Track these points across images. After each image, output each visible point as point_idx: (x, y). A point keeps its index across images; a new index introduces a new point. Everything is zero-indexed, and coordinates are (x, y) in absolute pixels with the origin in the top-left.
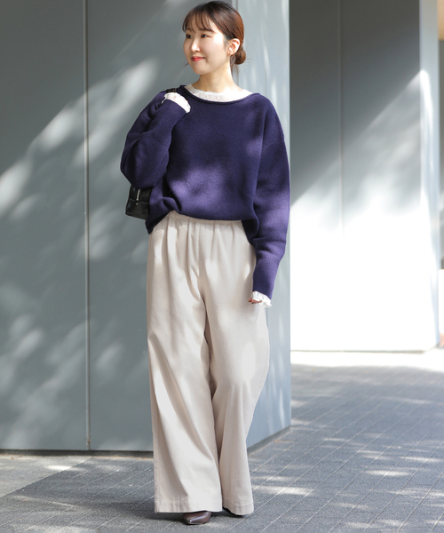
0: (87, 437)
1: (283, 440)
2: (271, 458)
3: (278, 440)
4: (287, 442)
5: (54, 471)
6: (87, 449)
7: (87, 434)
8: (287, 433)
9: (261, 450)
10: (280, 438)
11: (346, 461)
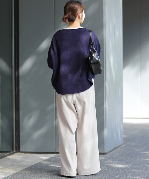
0: (55, 148)
1: (120, 148)
2: (117, 155)
3: (118, 149)
4: (122, 149)
5: (44, 159)
6: (55, 152)
7: (55, 147)
8: (122, 146)
9: (113, 152)
10: (119, 148)
11: (141, 156)
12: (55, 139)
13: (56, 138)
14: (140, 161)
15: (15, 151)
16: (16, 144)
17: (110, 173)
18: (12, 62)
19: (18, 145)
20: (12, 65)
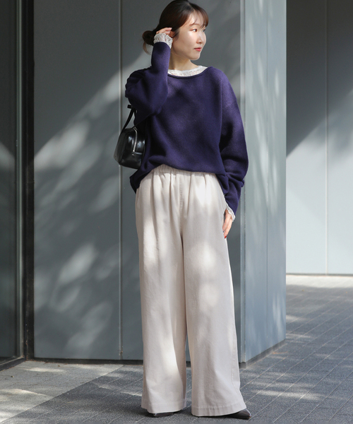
0: (120, 349)
1: (280, 351)
3: (275, 352)
6: (120, 359)
7: (120, 347)
8: (283, 346)
9: (261, 360)
10: (277, 350)
11: (331, 371)
12: (120, 328)
13: (122, 326)
14: (327, 383)
15: (22, 357)
16: (25, 341)
17: (255, 413)
18: (16, 139)
19: (29, 341)
20: (16, 147)
